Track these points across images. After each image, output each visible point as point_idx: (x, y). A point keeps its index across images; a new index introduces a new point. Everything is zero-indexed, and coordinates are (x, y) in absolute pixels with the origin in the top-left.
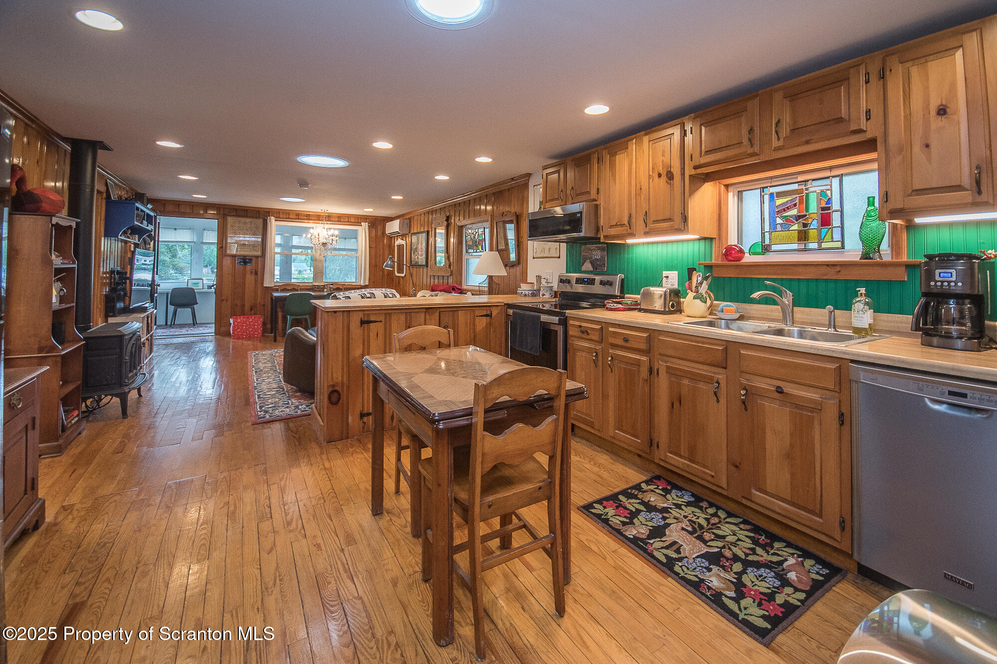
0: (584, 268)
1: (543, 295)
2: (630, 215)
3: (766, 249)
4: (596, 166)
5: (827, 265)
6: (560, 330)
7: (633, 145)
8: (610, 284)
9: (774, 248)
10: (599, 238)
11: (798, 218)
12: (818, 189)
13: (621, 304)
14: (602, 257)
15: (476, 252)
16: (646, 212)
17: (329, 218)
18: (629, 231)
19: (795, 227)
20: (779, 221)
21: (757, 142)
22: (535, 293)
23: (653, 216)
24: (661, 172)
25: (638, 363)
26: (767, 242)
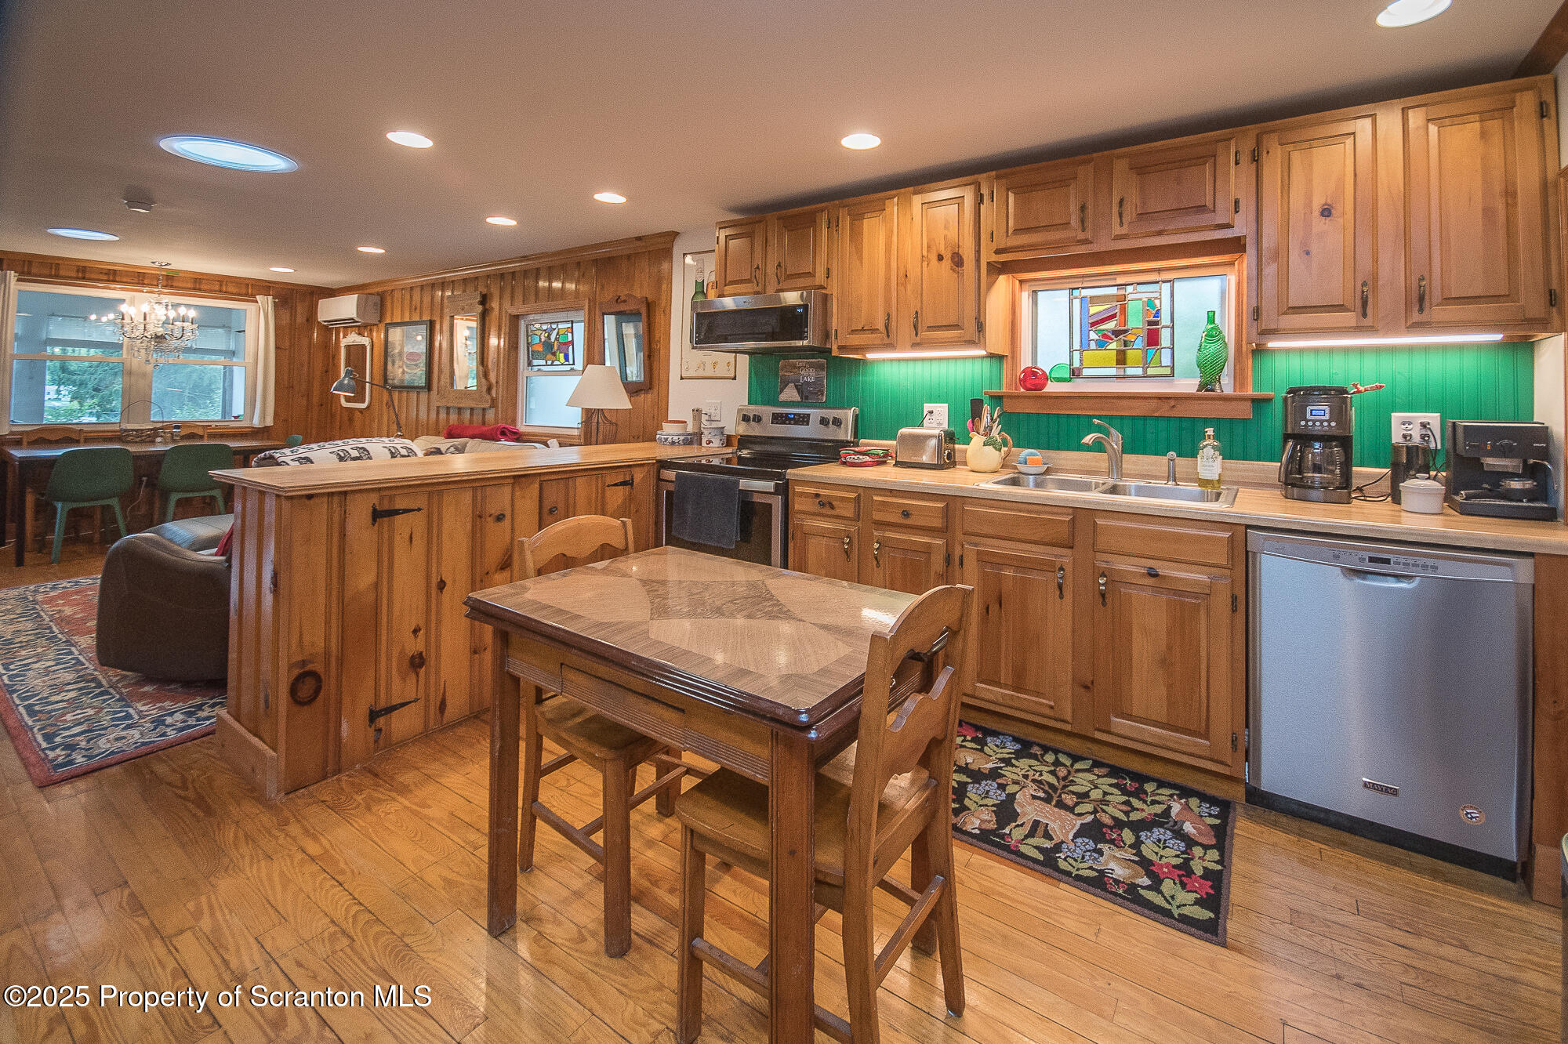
0: (783, 397)
1: (709, 442)
2: (888, 314)
3: (1075, 373)
4: (825, 231)
5: (1160, 398)
6: (777, 502)
7: (893, 207)
8: (837, 422)
9: (1086, 372)
10: (830, 351)
11: (1117, 333)
12: (1145, 297)
13: (868, 455)
14: (819, 380)
15: (552, 365)
16: (917, 312)
17: (170, 281)
18: (886, 341)
19: (1113, 346)
20: (1093, 336)
21: (1089, 224)
22: (693, 440)
23: (928, 319)
24: (942, 253)
25: (927, 550)
26: (1076, 364)
